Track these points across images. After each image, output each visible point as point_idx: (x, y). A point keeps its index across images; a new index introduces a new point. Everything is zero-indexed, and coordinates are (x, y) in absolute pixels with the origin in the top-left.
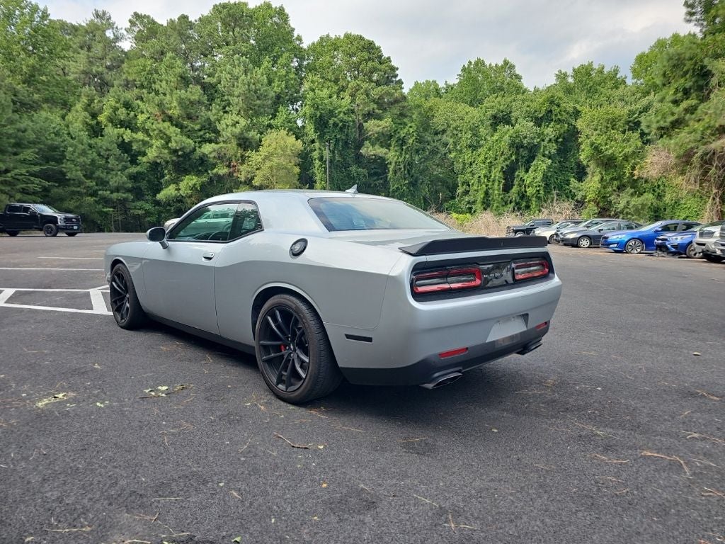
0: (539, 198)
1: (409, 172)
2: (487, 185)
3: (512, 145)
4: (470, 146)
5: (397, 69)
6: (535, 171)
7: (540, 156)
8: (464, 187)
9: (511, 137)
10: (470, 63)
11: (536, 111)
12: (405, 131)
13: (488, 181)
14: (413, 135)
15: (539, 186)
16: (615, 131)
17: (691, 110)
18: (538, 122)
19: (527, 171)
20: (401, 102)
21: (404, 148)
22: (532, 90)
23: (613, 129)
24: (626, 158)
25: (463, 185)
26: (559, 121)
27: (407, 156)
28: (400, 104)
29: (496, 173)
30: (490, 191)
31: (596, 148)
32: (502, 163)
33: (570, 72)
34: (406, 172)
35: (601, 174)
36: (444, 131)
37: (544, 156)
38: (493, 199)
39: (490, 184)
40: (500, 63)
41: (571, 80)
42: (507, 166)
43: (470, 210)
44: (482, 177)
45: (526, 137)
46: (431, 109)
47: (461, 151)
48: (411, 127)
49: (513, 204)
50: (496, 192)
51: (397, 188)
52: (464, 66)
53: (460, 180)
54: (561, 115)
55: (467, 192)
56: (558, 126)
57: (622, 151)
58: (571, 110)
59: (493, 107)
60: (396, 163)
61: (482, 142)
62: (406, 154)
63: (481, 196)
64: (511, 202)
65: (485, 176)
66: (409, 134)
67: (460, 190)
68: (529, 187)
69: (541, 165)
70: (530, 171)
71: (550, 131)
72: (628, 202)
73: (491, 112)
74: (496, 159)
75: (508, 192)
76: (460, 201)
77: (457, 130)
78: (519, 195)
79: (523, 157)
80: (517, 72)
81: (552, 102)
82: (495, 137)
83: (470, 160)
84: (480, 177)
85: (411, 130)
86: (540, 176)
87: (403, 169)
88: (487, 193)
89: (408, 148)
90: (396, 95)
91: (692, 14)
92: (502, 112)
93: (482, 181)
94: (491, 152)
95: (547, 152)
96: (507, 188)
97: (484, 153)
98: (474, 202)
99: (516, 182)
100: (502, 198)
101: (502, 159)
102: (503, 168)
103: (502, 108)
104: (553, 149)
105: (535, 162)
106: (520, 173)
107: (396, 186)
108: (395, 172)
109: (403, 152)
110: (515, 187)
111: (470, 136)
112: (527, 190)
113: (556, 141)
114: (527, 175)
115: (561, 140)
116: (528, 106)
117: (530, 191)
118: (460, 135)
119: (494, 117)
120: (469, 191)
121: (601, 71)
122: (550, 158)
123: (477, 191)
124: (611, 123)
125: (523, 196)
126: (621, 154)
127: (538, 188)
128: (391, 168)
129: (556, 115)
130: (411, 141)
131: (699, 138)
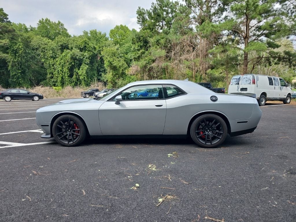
0: (85, 80)
1: (20, 67)
2: (62, 75)
3: (72, 58)
4: (52, 57)
5: (8, 15)
6: (82, 69)
7: (84, 64)
8: (51, 75)
9: (71, 55)
10: (43, 19)
11: (80, 46)
12: (17, 46)
13: (63, 73)
14: (22, 49)
15: (85, 76)
16: (115, 57)
17: (143, 53)
18: (81, 50)
19: (79, 69)
20: (12, 32)
21: (17, 55)
22: (73, 36)
23: (114, 56)
24: (120, 67)
25: (50, 74)
26: (89, 51)
27: (19, 59)
28: (12, 33)
29: (65, 70)
30: (64, 77)
31: (110, 63)
32: (67, 65)
33: (89, 32)
34: (19, 66)
35: (113, 72)
36: (37, 49)
37: (85, 64)
38: (65, 80)
39: (63, 74)
40: (57, 22)
41: (89, 35)
42: (70, 67)
43: (54, 85)
44: (60, 71)
45: (77, 56)
46: (29, 38)
47: (47, 59)
48: (20, 45)
49: (74, 83)
50: (67, 78)
51: (15, 74)
52: (40, 20)
53: (48, 71)
54: (90, 48)
55: (52, 77)
56: (89, 53)
57: (119, 64)
58: (93, 47)
59: (61, 41)
60: (13, 62)
61: (57, 56)
62: (18, 58)
63: (60, 79)
64: (73, 82)
65: (61, 71)
66: (19, 48)
67: (49, 76)
68: (80, 76)
69: (84, 68)
70: (80, 69)
71: (87, 54)
72: (122, 82)
73: (60, 43)
74: (65, 64)
75: (72, 78)
76: (49, 81)
77: (44, 49)
78: (76, 79)
79: (77, 64)
80: (65, 28)
81: (86, 43)
82: (63, 54)
83: (52, 63)
84: (58, 71)
85: (20, 47)
86: (85, 72)
87: (17, 65)
88: (62, 78)
89: (19, 55)
90: (10, 28)
91: (139, 21)
92: (65, 44)
93: (60, 72)
94: (62, 61)
95: (86, 62)
96: (71, 76)
97: (59, 60)
98: (56, 82)
99: (75, 74)
100: (69, 80)
101: (68, 63)
102: (68, 67)
103: (65, 42)
104: (88, 61)
105: (82, 66)
106: (76, 70)
107: (14, 73)
108: (12, 66)
109: (17, 57)
110: (74, 76)
111: (51, 52)
112: (80, 77)
113: (89, 59)
114: (79, 71)
115: (90, 58)
116: (76, 43)
117: (81, 78)
118: (46, 51)
119: (62, 46)
120: (53, 77)
121: (100, 34)
122: (87, 65)
123: (58, 77)
124: (114, 54)
125: (78, 79)
126: (118, 65)
127: (84, 77)
128: (10, 64)
129: (88, 48)
130: (21, 52)
131: (148, 63)
